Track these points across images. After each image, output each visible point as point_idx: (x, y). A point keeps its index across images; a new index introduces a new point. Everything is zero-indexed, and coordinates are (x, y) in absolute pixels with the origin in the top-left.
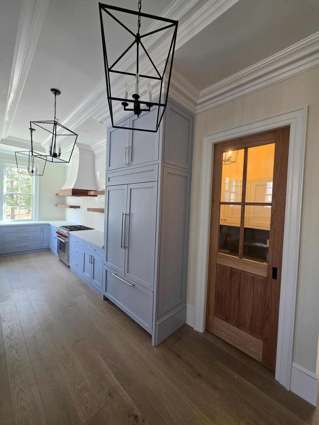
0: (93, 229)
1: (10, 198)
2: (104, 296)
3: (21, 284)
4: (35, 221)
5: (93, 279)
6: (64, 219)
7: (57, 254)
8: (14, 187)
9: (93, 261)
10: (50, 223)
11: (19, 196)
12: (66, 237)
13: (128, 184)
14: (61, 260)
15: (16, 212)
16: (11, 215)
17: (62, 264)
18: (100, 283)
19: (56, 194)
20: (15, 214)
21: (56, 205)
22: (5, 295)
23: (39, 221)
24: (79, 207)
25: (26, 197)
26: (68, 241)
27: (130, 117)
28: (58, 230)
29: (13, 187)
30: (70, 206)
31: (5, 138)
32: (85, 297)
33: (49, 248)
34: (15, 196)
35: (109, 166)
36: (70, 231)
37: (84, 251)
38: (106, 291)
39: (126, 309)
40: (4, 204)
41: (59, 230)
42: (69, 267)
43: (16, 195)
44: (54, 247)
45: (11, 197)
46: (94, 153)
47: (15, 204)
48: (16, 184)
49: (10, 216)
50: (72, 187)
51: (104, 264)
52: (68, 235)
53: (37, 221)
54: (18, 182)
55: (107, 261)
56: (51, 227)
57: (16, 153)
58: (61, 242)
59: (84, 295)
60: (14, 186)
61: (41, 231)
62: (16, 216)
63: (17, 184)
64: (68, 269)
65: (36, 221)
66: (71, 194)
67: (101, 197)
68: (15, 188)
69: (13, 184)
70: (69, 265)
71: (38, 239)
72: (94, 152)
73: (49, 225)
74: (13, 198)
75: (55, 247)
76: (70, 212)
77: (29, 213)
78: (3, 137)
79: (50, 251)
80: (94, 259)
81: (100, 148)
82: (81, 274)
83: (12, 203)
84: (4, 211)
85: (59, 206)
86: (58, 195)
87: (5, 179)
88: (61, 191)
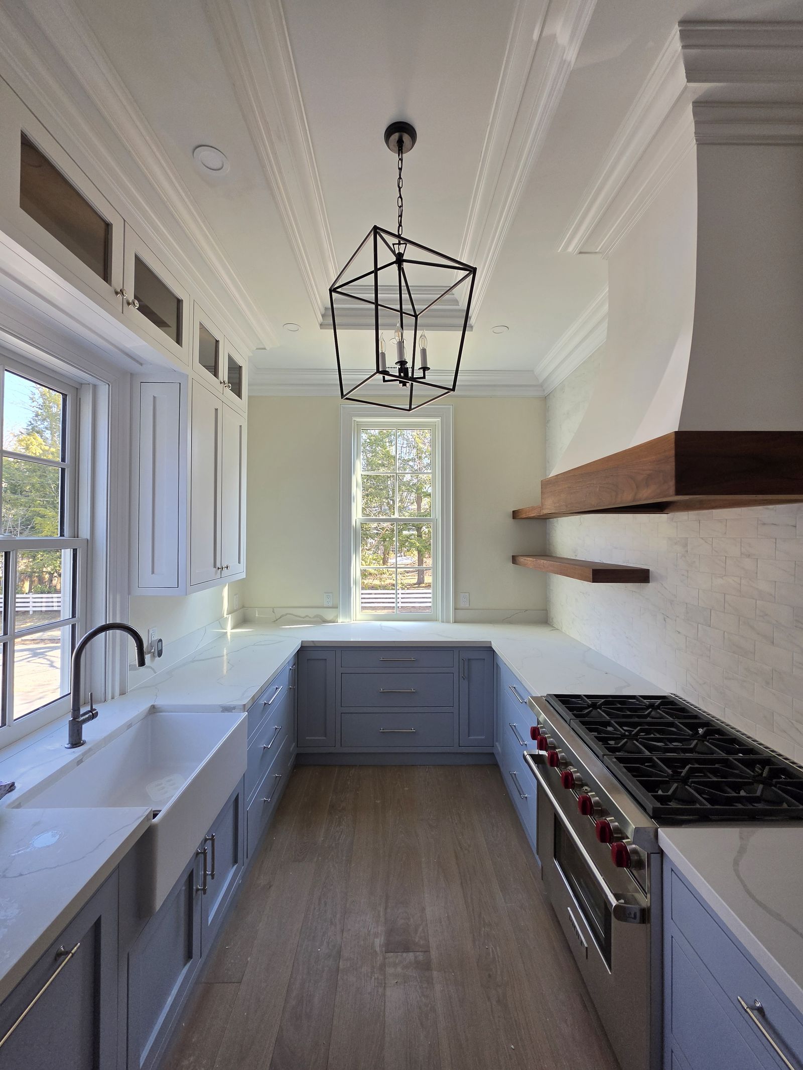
4: (443, 621)
19: (513, 512)
21: (514, 560)
23: (455, 622)
30: (594, 570)
53: (448, 622)
61: (461, 675)
65: (447, 626)
66: (667, 492)
71: (451, 710)
85: (525, 565)
86: (524, 516)
87: (359, 471)
88: (547, 484)
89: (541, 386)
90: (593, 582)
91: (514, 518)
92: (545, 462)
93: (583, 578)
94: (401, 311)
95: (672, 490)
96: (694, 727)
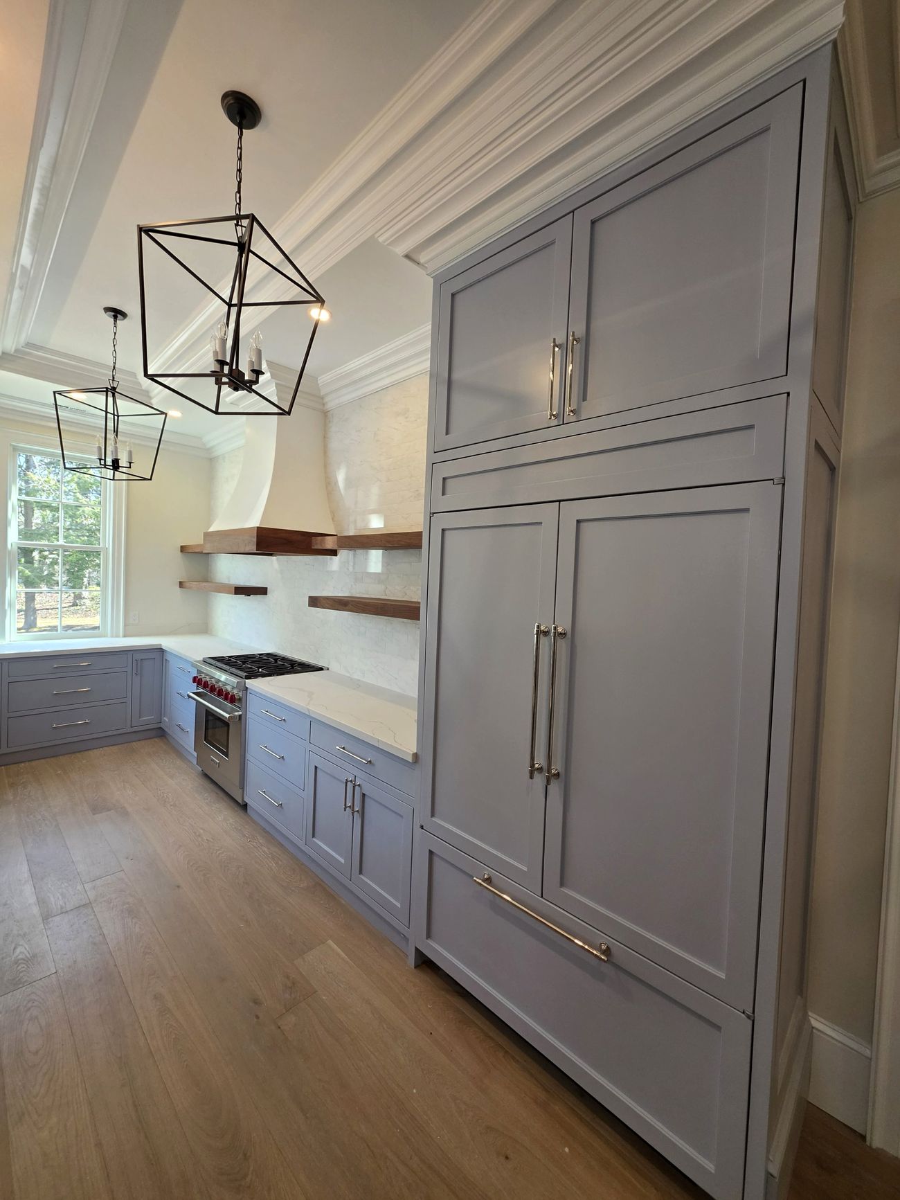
0: (321, 669)
1: (23, 560)
2: (419, 953)
3: (79, 887)
4: (112, 636)
5: (361, 872)
6: (204, 628)
7: (195, 754)
8: (34, 528)
9: (359, 805)
10: (166, 642)
11: (47, 553)
12: (232, 699)
13: (560, 501)
14: (206, 776)
15: (40, 601)
16: (26, 611)
17: (217, 793)
18: (397, 900)
19: (181, 546)
20: (37, 607)
21: (181, 584)
22: (18, 951)
23: (125, 636)
24: (263, 591)
25: (70, 558)
26: (240, 716)
27: (573, 211)
28: (199, 672)
29: (32, 526)
30: (235, 588)
31: (16, 351)
32: (338, 954)
33: (161, 728)
34: (36, 555)
35: (447, 434)
36: (248, 678)
37: (316, 761)
38: (429, 936)
39: (517, 1011)
40: (9, 580)
41: (203, 673)
42: (245, 807)
43: (41, 551)
44: (179, 726)
45: (24, 557)
46: (324, 405)
47: (37, 577)
48: (39, 521)
49: (23, 613)
50: (255, 521)
51: (422, 827)
52: (240, 694)
53: (117, 636)
54: (45, 513)
55: (433, 815)
56: (168, 657)
57: (56, 395)
58: (209, 713)
59: (330, 942)
60: (33, 524)
61: (135, 672)
62: (39, 612)
63: (43, 518)
64: (241, 813)
65: (117, 639)
66: (253, 549)
67: (354, 557)
68: (36, 532)
69: (31, 520)
70: (246, 800)
71: (124, 700)
72: (326, 399)
73: (161, 651)
74: (30, 561)
75: (183, 726)
76: (228, 609)
77: (77, 605)
78: (9, 343)
79: (166, 737)
80: (364, 795)
81: (355, 382)
82: (301, 844)
83: (28, 577)
84: (10, 605)
85: (190, 588)
86: (190, 551)
87: (14, 497)
88: (207, 535)
89: (209, 449)
90: (235, 594)
91: (181, 551)
92: (210, 516)
93: (229, 592)
94: (106, 412)
95: (255, 549)
96: (276, 660)
